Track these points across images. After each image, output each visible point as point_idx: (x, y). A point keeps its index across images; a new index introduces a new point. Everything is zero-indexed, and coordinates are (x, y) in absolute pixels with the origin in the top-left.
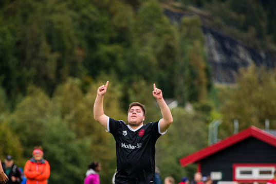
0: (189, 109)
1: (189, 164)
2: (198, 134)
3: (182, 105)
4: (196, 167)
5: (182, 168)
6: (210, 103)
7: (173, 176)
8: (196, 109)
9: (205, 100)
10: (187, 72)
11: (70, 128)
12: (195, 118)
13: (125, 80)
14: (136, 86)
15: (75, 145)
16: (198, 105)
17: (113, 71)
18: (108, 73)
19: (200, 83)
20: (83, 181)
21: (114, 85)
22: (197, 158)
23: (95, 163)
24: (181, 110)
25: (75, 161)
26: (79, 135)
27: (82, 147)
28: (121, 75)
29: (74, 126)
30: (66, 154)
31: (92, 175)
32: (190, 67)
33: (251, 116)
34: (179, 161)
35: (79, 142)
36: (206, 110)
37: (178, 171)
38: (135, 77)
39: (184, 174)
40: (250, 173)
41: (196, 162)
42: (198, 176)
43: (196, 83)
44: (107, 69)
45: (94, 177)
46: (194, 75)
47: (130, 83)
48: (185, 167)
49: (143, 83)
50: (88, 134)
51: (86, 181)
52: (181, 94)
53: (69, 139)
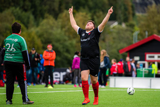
0: (124, 25)
1: (124, 53)
2: (128, 38)
3: (120, 24)
4: (127, 54)
5: (120, 54)
6: (134, 22)
7: (116, 58)
8: (127, 26)
9: (132, 21)
10: (123, 8)
11: (65, 34)
12: (126, 30)
13: (93, 11)
14: (98, 14)
15: (68, 43)
16: (128, 24)
17: (86, 7)
18: (84, 8)
19: (129, 13)
20: (72, 61)
21: (87, 14)
22: (127, 50)
23: (78, 52)
24: (120, 26)
25: (68, 51)
26: (70, 39)
27: (71, 44)
28: (90, 9)
29: (67, 34)
30: (63, 48)
31: (77, 58)
32: (124, 5)
33: (154, 29)
34: (119, 51)
35: (70, 42)
36: (132, 26)
37: (118, 56)
38: (97, 10)
39: (121, 57)
40: (153, 57)
41: (127, 52)
42: (128, 59)
43: (127, 13)
44: (84, 6)
45: (77, 59)
46: (126, 9)
47: (95, 13)
48: (122, 54)
49: (101, 13)
50: (74, 38)
51: (74, 61)
52: (120, 18)
53: (65, 40)
